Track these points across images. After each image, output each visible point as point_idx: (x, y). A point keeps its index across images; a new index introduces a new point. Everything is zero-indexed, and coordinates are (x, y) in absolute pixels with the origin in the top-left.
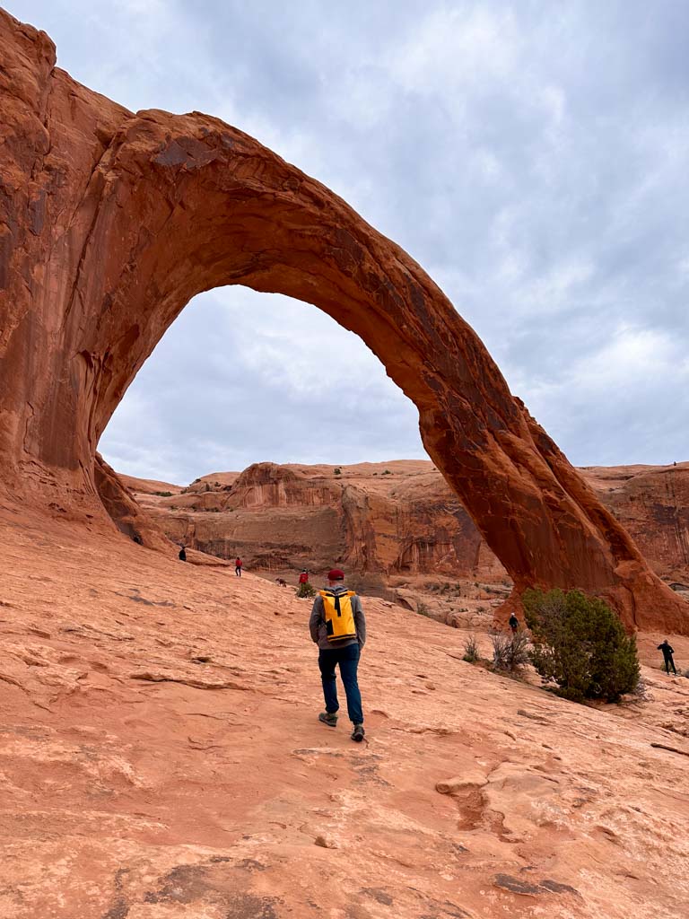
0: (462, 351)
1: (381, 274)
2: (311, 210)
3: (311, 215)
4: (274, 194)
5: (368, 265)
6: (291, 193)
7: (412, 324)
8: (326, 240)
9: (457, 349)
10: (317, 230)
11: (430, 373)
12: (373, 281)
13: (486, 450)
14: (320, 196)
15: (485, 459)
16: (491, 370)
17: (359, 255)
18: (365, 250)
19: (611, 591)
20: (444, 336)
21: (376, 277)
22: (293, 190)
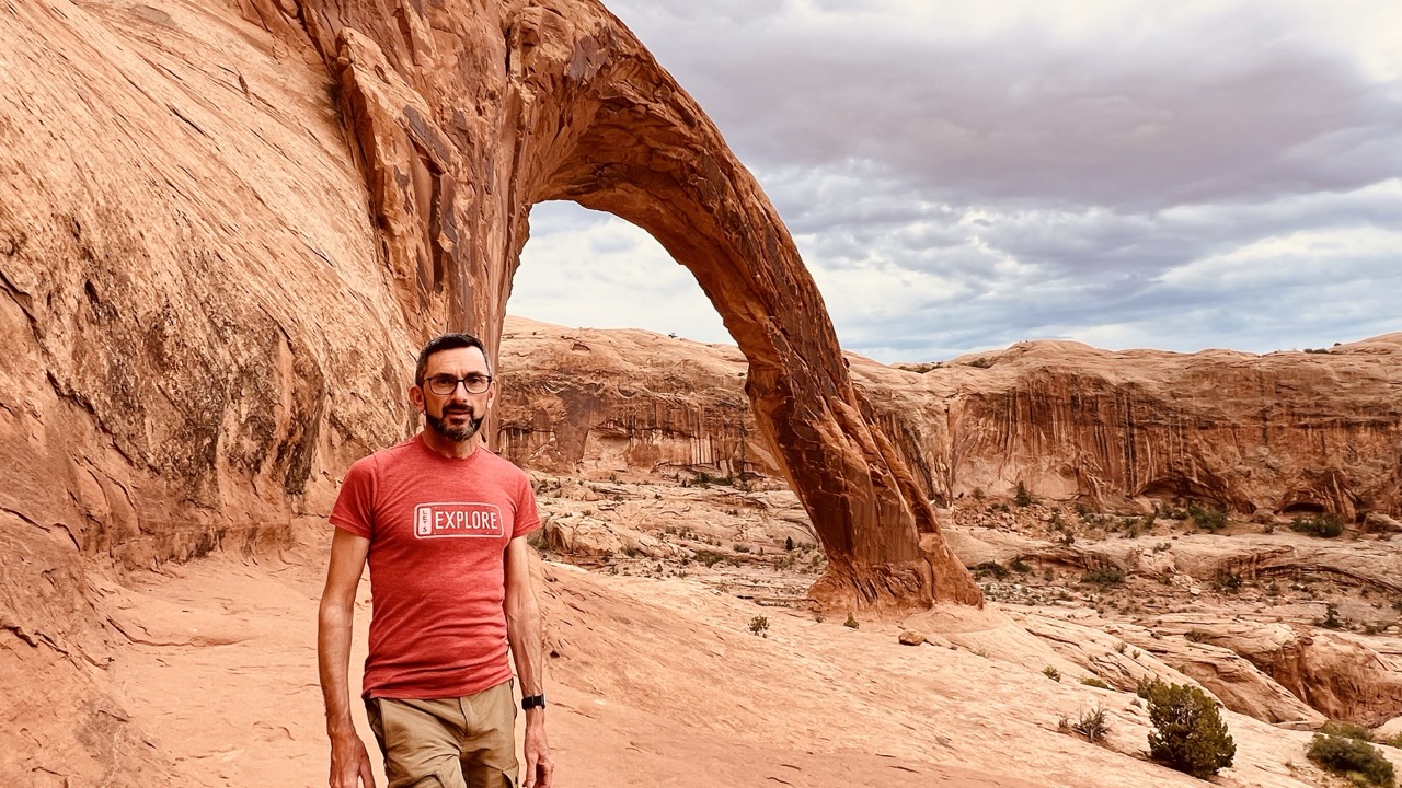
0: (805, 305)
1: (742, 213)
2: (682, 130)
3: (681, 135)
4: (646, 106)
5: (731, 201)
6: (663, 106)
7: (765, 274)
8: (692, 167)
9: (801, 304)
10: (682, 153)
11: (776, 331)
12: (734, 221)
13: (822, 420)
14: (692, 113)
15: (822, 430)
16: (827, 328)
17: (723, 190)
18: (728, 182)
19: (915, 564)
20: (792, 287)
21: (737, 216)
22: (665, 102)
